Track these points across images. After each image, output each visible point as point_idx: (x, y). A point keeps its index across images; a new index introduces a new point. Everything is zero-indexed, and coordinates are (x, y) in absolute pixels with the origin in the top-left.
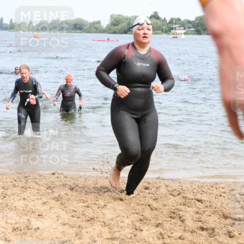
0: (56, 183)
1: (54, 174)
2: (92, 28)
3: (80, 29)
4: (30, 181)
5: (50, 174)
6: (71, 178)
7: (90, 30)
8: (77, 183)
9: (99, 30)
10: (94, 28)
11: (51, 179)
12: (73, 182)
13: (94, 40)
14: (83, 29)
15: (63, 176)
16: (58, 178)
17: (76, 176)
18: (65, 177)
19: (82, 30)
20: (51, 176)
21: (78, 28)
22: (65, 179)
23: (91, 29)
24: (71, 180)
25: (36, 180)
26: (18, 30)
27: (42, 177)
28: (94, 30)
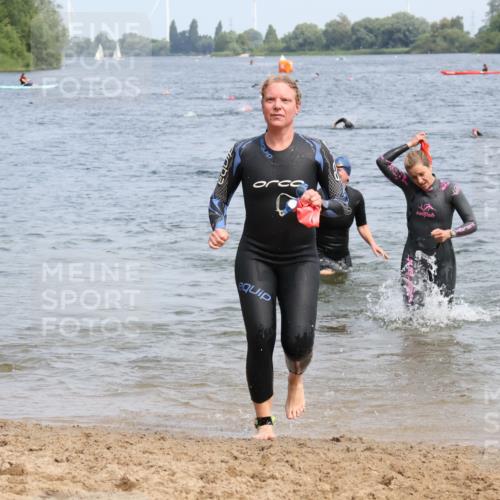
0: (344, 464)
1: (338, 440)
2: (438, 40)
3: (405, 42)
4: (274, 458)
5: (326, 441)
6: (384, 451)
7: (433, 46)
8: (400, 464)
9: (457, 44)
10: (445, 38)
11: (331, 455)
12: (388, 462)
13: (445, 73)
14: (412, 42)
15: (363, 446)
16: (348, 450)
17: (397, 447)
18: (369, 449)
19: (412, 46)
20: (331, 445)
21: (400, 40)
22: (367, 453)
23: (434, 42)
24: (385, 456)
25: (289, 457)
26: (237, 54)
27: (304, 450)
28: (445, 45)
